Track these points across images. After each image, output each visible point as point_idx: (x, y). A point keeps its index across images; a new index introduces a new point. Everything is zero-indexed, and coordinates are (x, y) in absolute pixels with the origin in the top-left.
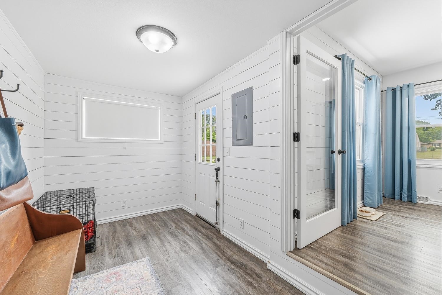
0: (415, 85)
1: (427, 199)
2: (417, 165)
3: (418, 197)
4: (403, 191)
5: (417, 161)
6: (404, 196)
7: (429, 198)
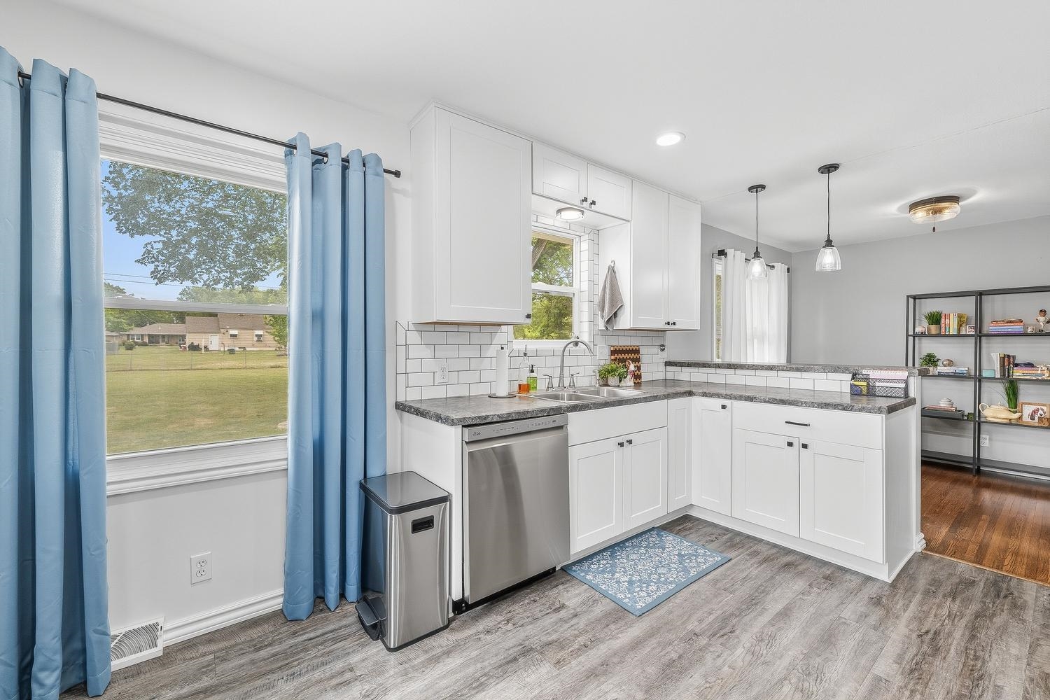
0: (99, 96)
1: (151, 631)
2: (108, 488)
3: (115, 637)
4: (39, 660)
5: (108, 468)
6: (42, 685)
7: (160, 621)
